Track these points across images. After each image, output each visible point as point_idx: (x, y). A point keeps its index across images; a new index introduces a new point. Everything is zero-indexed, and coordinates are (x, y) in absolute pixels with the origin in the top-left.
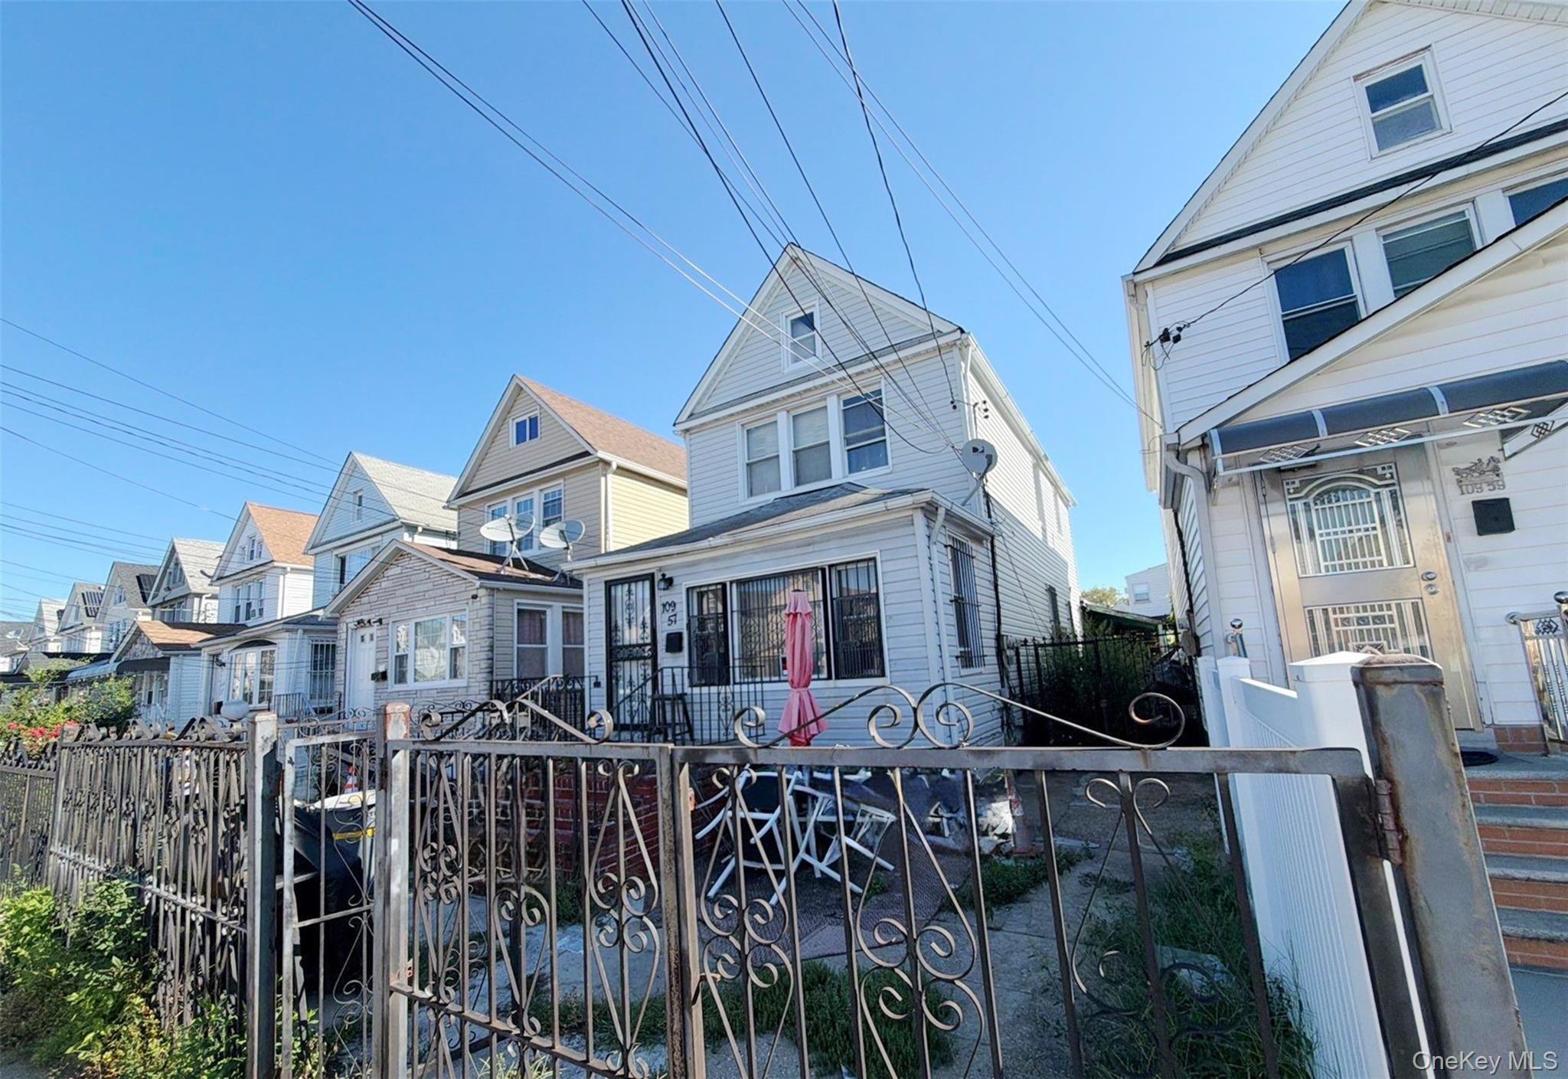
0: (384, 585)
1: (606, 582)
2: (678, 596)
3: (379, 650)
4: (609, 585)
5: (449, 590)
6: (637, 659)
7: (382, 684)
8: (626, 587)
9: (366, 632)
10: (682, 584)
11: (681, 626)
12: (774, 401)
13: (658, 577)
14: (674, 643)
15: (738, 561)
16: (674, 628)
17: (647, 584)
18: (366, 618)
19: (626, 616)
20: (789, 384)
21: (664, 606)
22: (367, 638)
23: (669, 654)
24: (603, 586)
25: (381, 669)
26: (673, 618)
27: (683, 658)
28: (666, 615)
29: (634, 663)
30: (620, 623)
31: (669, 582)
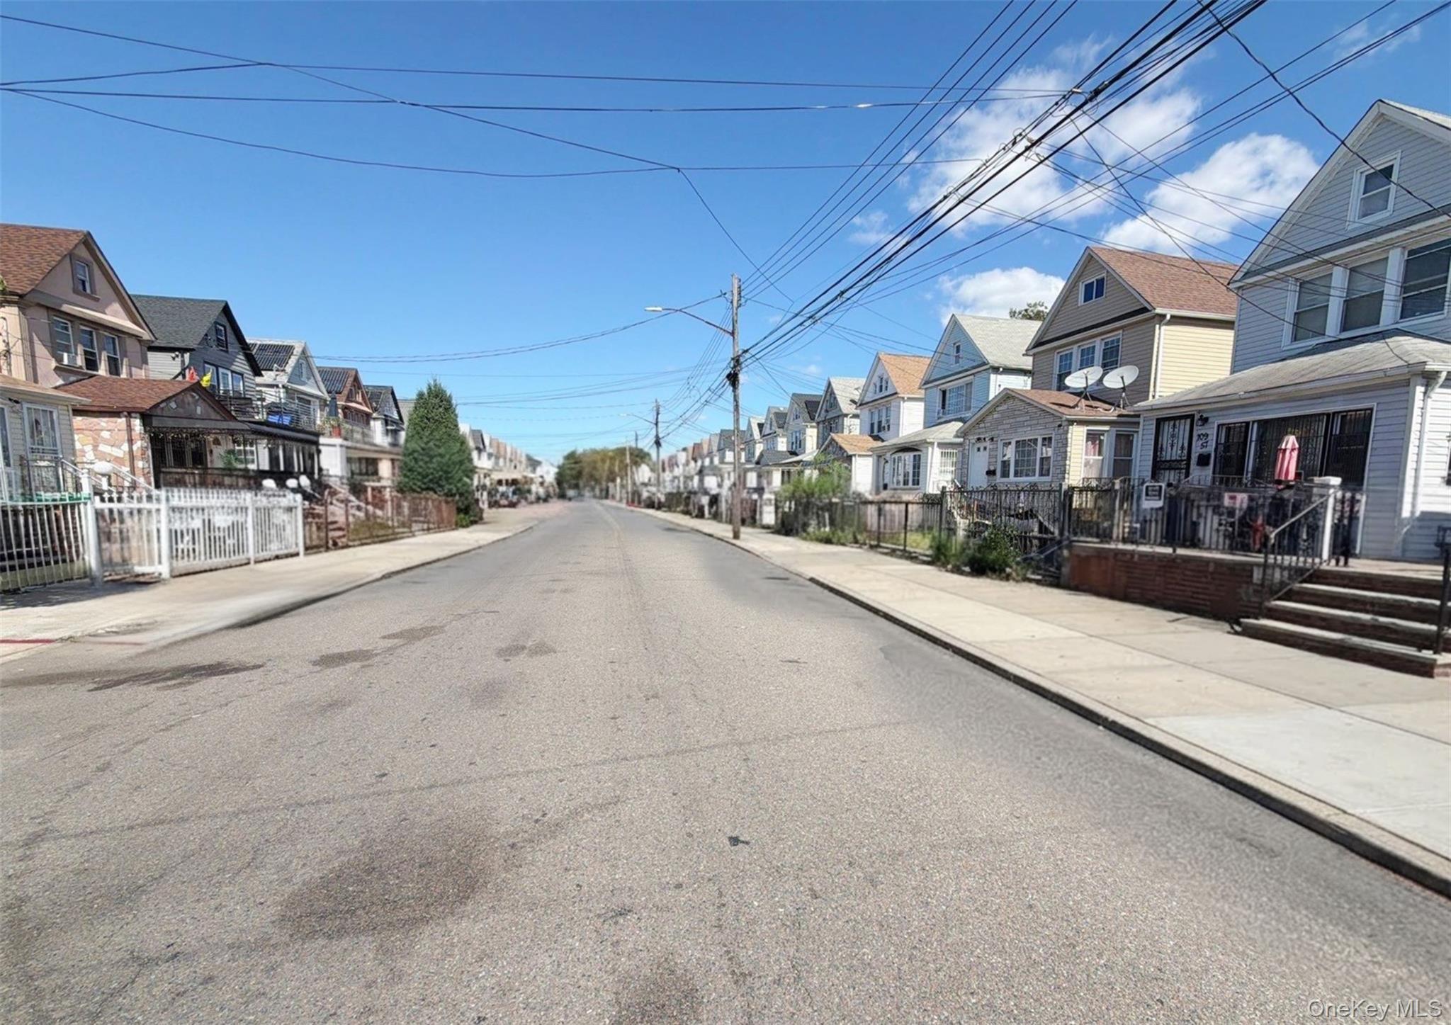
1: (1157, 419)
2: (1211, 430)
3: (990, 456)
4: (1159, 422)
5: (1040, 421)
6: (1175, 469)
8: (1172, 423)
9: (981, 445)
10: (1215, 422)
11: (1211, 448)
12: (1330, 258)
13: (1197, 417)
14: (1203, 460)
15: (1261, 408)
16: (1205, 451)
17: (1188, 421)
18: (982, 436)
19: (1170, 441)
20: (1352, 241)
21: (1199, 436)
22: (982, 449)
23: (1198, 467)
24: (1154, 422)
25: (992, 468)
26: (1205, 445)
27: (1209, 470)
28: (1200, 443)
29: (1172, 472)
30: (1164, 446)
31: (1205, 420)
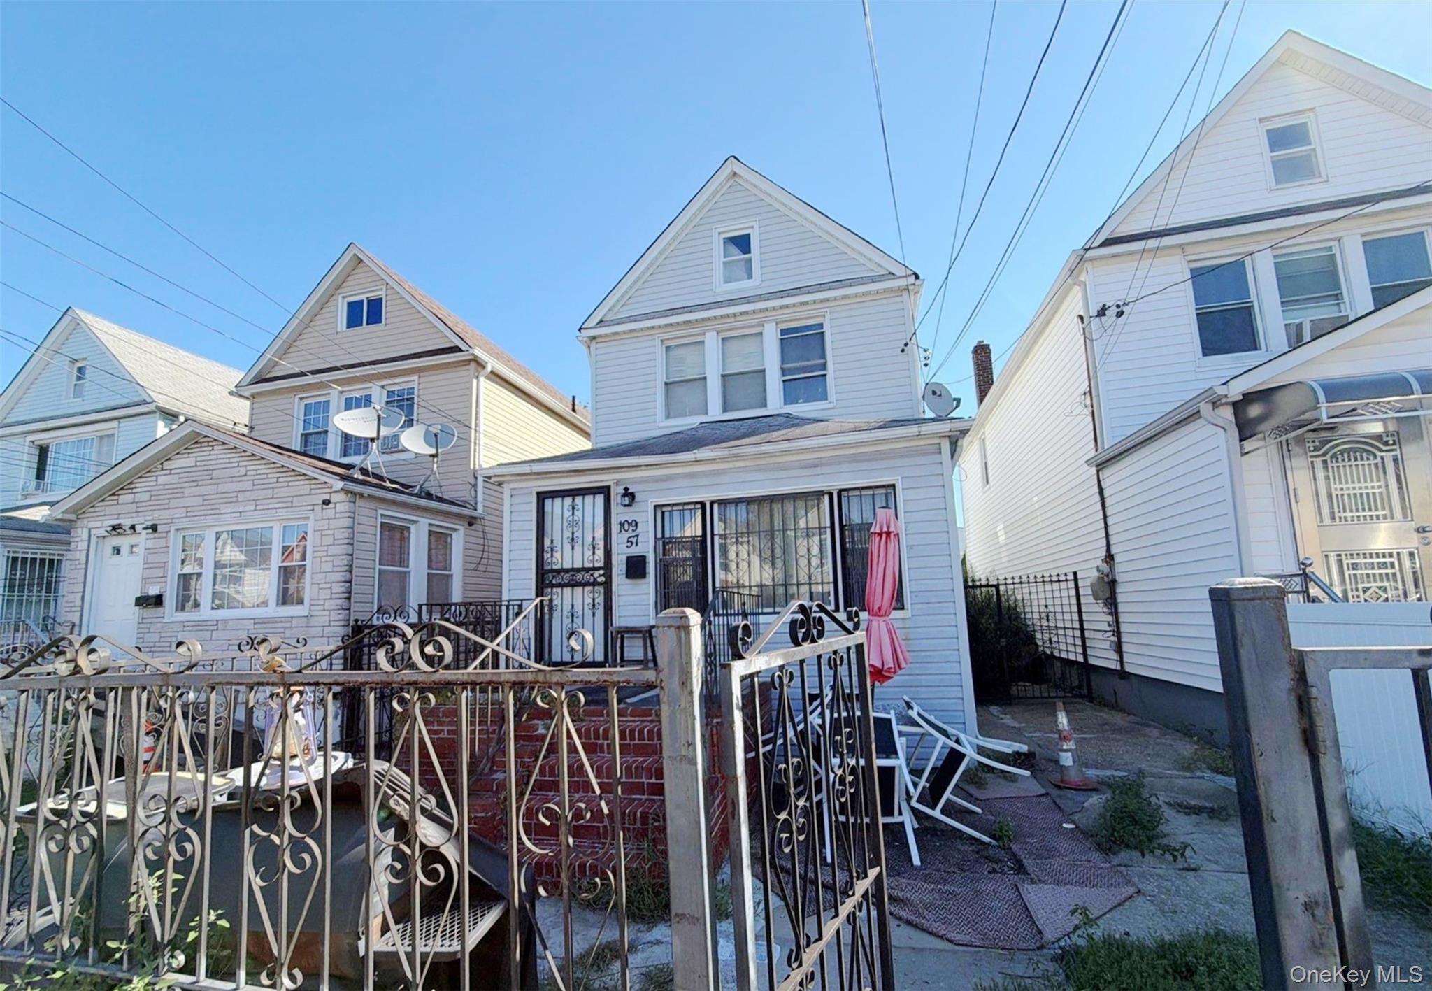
0: (161, 480)
1: (538, 494)
2: (644, 514)
3: (148, 566)
4: (542, 497)
5: (281, 493)
6: (584, 585)
7: (152, 612)
8: (568, 501)
9: (124, 542)
10: (648, 500)
11: (647, 547)
12: (703, 320)
13: (616, 491)
15: (726, 479)
16: (635, 551)
17: (600, 499)
18: (126, 522)
19: (568, 534)
20: (721, 304)
21: (622, 524)
22: (125, 550)
23: (628, 581)
24: (534, 499)
25: (153, 591)
26: (634, 540)
27: (647, 586)
28: (625, 536)
29: (579, 590)
30: (557, 543)
31: (629, 496)
